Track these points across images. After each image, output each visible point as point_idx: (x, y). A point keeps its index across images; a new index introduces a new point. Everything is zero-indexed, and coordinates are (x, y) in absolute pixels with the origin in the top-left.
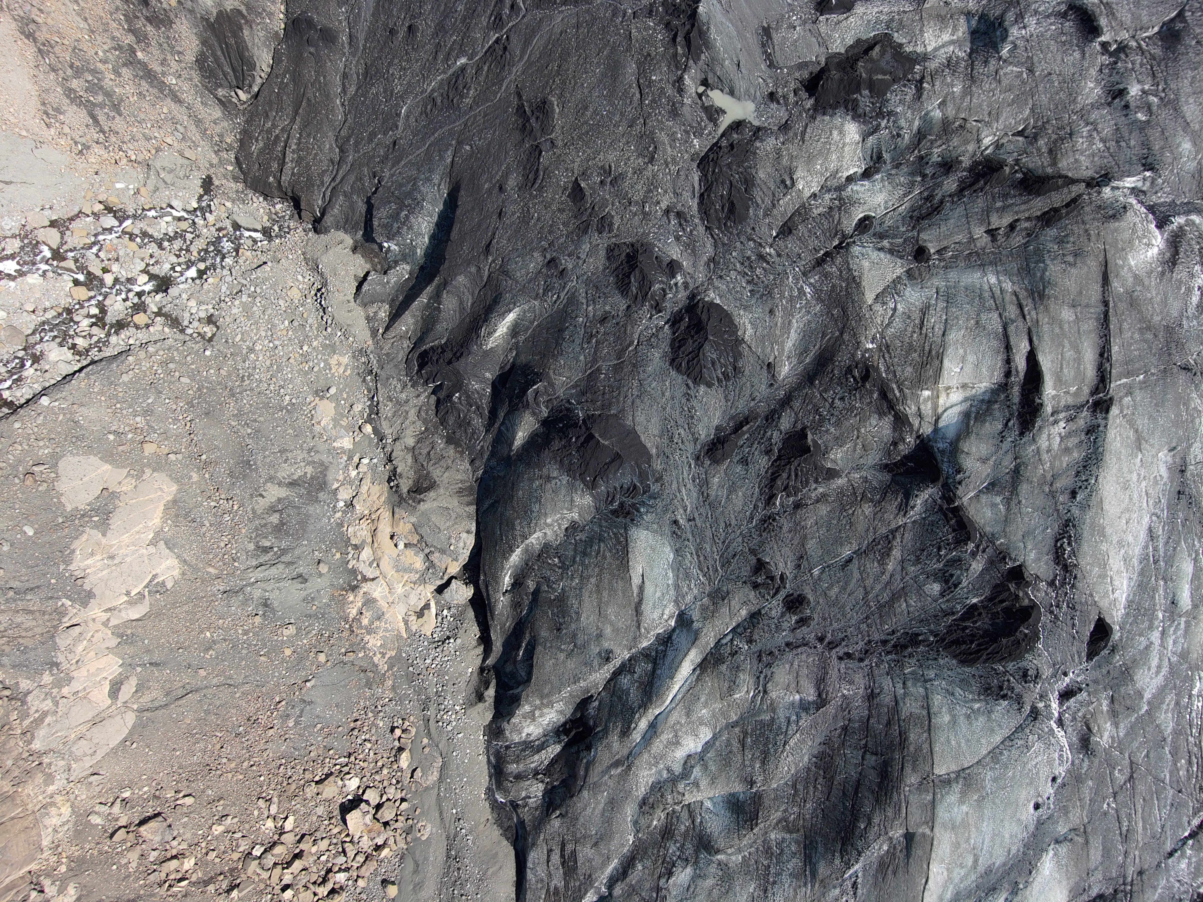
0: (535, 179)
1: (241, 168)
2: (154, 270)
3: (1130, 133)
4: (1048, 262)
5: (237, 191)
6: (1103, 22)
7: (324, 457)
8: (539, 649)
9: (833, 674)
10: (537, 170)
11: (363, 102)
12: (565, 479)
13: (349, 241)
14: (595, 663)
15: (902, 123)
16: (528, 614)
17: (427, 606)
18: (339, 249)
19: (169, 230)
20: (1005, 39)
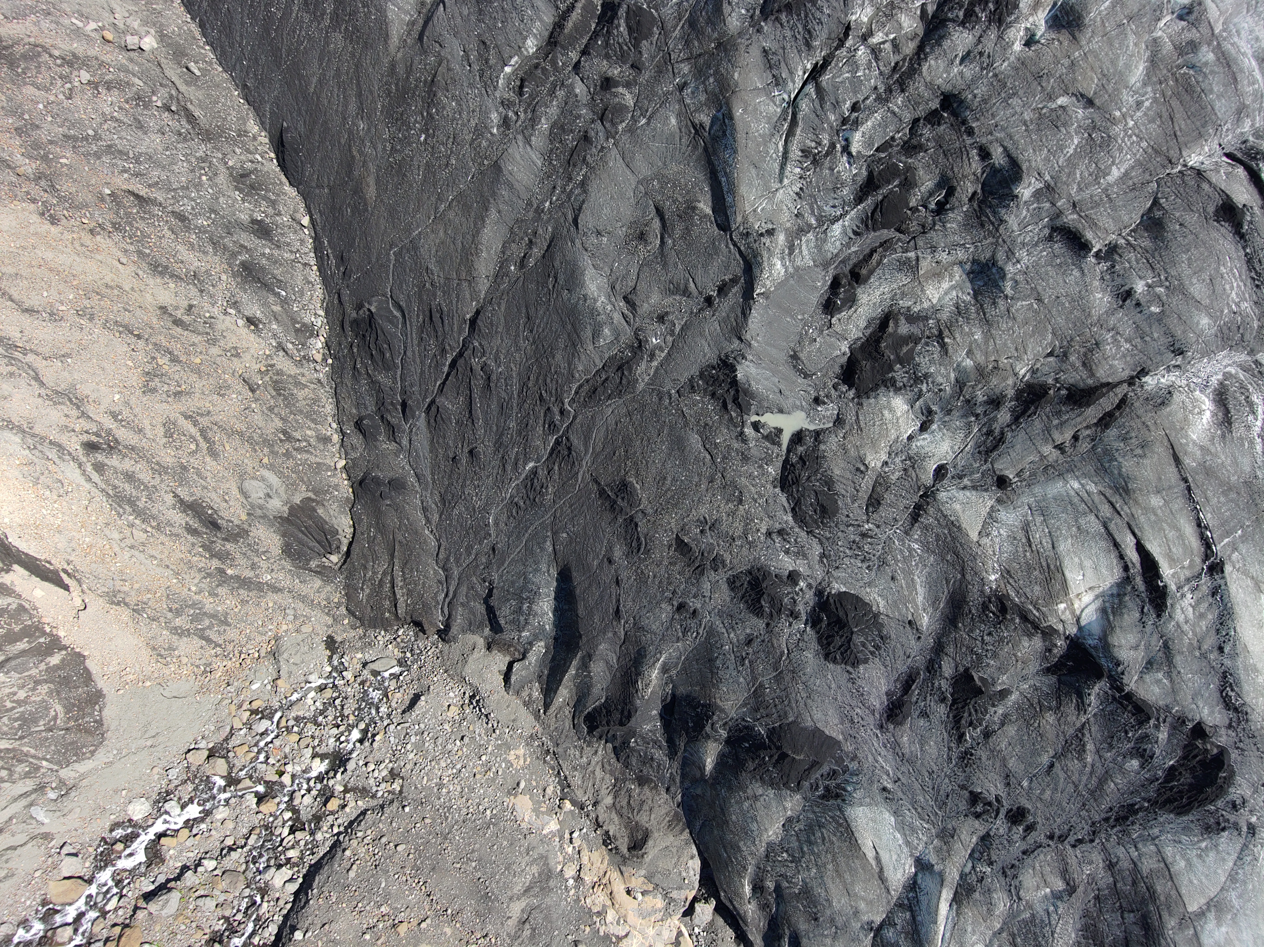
0: (639, 546)
1: (355, 616)
2: (322, 749)
3: (1151, 327)
4: (1121, 460)
5: (360, 638)
6: (1089, 235)
7: (541, 850)
8: (804, 942)
9: (1073, 862)
10: (638, 539)
11: (450, 524)
12: (771, 792)
13: (481, 642)
14: (861, 935)
15: (940, 380)
16: (777, 910)
17: (680, 934)
18: (476, 655)
19: (318, 704)
20: (1003, 277)
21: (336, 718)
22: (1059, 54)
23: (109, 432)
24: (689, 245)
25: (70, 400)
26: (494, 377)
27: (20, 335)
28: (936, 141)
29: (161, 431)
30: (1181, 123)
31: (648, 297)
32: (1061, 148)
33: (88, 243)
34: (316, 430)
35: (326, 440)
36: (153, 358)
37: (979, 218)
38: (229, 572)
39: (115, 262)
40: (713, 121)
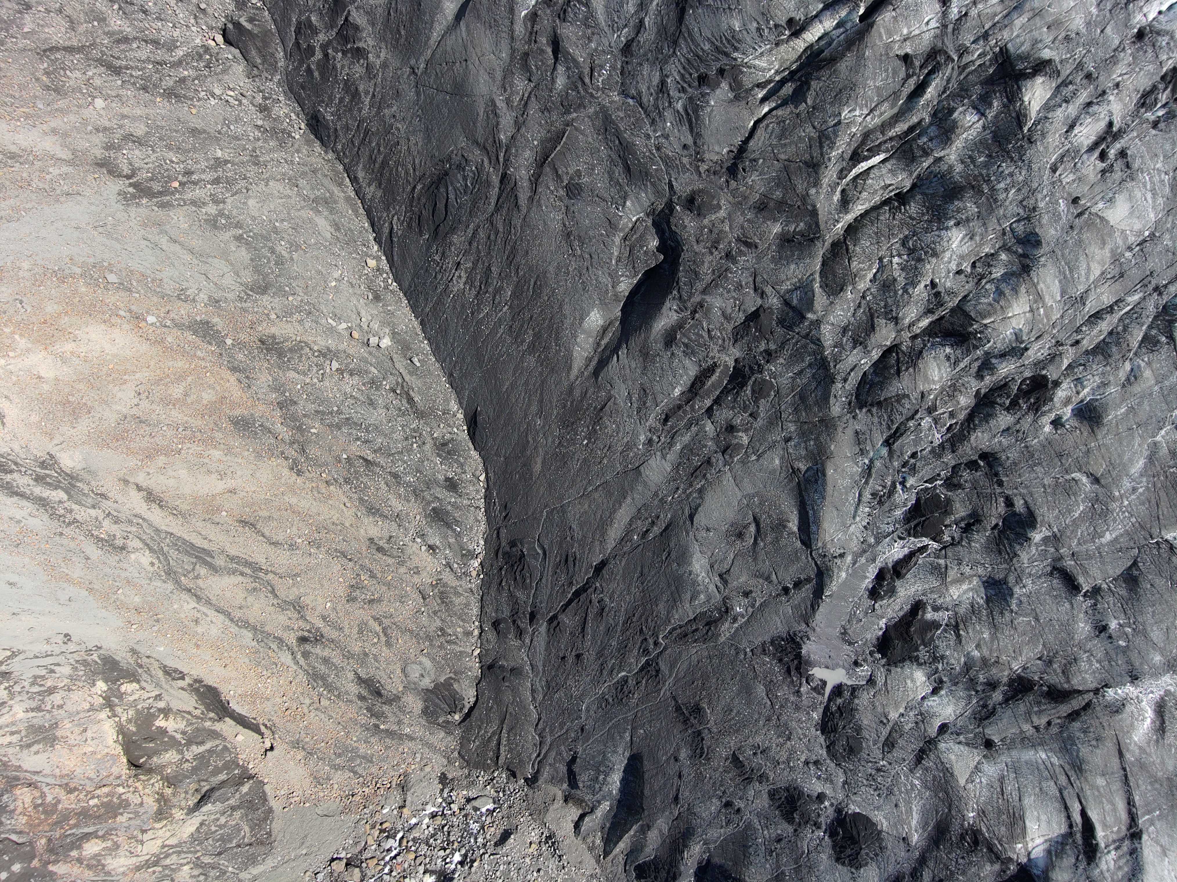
0: (702, 753)
1: (464, 759)
2: (432, 867)
3: (1117, 655)
4: (1080, 746)
5: (466, 777)
6: (1081, 580)
10: (702, 748)
11: (551, 705)
13: (560, 794)
15: (952, 661)
18: (556, 805)
19: (431, 829)
20: (1012, 595)
21: (443, 841)
22: (1078, 441)
23: (318, 629)
24: (776, 551)
25: (294, 607)
26: (607, 609)
27: (265, 561)
28: (973, 484)
29: (355, 630)
30: (1165, 509)
31: (738, 578)
32: (1070, 511)
33: (324, 491)
34: (463, 627)
35: (468, 634)
36: (358, 575)
37: (998, 545)
38: (382, 727)
39: (342, 506)
40: (808, 470)
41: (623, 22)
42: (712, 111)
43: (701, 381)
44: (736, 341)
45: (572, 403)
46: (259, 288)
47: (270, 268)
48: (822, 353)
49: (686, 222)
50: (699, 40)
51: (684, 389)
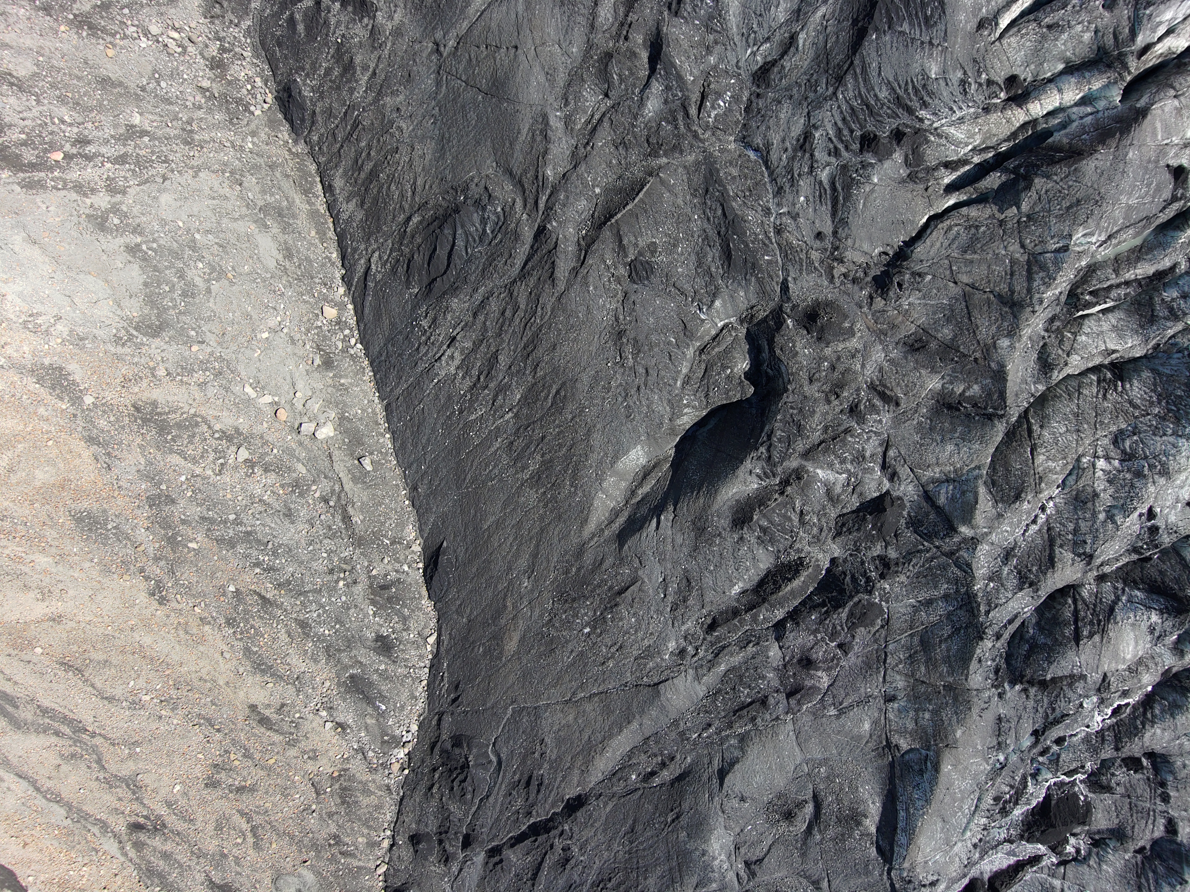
23: (159, 817)
24: (837, 852)
25: (128, 785)
27: (92, 719)
28: (1127, 790)
29: (212, 824)
31: (772, 874)
33: (195, 631)
34: (368, 836)
35: (374, 844)
36: (226, 752)
37: (1138, 876)
39: (217, 656)
40: (911, 750)
41: (764, 33)
42: (872, 191)
43: (775, 582)
44: (839, 534)
45: (579, 570)
46: (149, 326)
47: (172, 300)
48: (969, 586)
49: (799, 346)
50: (875, 80)
51: (748, 586)
